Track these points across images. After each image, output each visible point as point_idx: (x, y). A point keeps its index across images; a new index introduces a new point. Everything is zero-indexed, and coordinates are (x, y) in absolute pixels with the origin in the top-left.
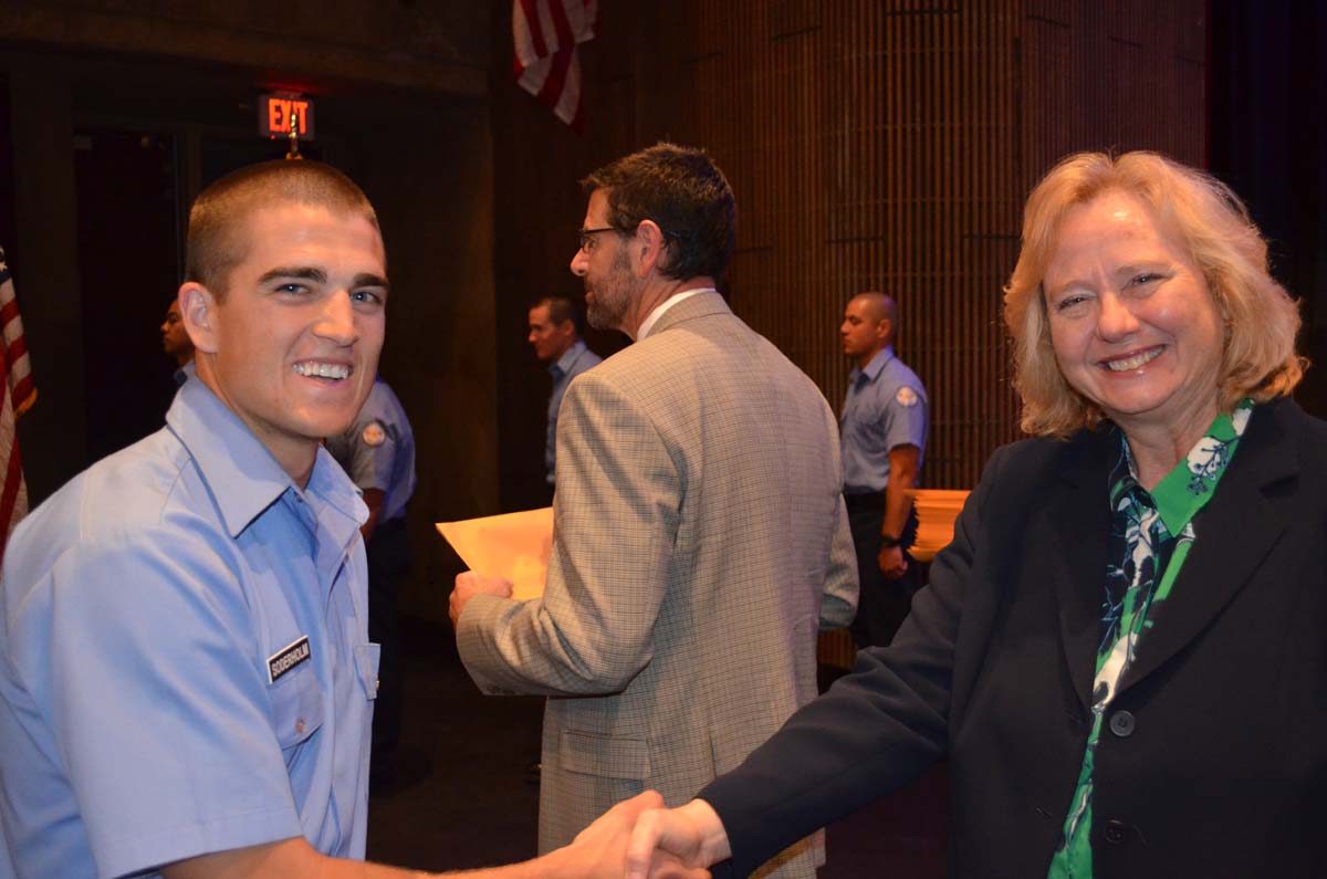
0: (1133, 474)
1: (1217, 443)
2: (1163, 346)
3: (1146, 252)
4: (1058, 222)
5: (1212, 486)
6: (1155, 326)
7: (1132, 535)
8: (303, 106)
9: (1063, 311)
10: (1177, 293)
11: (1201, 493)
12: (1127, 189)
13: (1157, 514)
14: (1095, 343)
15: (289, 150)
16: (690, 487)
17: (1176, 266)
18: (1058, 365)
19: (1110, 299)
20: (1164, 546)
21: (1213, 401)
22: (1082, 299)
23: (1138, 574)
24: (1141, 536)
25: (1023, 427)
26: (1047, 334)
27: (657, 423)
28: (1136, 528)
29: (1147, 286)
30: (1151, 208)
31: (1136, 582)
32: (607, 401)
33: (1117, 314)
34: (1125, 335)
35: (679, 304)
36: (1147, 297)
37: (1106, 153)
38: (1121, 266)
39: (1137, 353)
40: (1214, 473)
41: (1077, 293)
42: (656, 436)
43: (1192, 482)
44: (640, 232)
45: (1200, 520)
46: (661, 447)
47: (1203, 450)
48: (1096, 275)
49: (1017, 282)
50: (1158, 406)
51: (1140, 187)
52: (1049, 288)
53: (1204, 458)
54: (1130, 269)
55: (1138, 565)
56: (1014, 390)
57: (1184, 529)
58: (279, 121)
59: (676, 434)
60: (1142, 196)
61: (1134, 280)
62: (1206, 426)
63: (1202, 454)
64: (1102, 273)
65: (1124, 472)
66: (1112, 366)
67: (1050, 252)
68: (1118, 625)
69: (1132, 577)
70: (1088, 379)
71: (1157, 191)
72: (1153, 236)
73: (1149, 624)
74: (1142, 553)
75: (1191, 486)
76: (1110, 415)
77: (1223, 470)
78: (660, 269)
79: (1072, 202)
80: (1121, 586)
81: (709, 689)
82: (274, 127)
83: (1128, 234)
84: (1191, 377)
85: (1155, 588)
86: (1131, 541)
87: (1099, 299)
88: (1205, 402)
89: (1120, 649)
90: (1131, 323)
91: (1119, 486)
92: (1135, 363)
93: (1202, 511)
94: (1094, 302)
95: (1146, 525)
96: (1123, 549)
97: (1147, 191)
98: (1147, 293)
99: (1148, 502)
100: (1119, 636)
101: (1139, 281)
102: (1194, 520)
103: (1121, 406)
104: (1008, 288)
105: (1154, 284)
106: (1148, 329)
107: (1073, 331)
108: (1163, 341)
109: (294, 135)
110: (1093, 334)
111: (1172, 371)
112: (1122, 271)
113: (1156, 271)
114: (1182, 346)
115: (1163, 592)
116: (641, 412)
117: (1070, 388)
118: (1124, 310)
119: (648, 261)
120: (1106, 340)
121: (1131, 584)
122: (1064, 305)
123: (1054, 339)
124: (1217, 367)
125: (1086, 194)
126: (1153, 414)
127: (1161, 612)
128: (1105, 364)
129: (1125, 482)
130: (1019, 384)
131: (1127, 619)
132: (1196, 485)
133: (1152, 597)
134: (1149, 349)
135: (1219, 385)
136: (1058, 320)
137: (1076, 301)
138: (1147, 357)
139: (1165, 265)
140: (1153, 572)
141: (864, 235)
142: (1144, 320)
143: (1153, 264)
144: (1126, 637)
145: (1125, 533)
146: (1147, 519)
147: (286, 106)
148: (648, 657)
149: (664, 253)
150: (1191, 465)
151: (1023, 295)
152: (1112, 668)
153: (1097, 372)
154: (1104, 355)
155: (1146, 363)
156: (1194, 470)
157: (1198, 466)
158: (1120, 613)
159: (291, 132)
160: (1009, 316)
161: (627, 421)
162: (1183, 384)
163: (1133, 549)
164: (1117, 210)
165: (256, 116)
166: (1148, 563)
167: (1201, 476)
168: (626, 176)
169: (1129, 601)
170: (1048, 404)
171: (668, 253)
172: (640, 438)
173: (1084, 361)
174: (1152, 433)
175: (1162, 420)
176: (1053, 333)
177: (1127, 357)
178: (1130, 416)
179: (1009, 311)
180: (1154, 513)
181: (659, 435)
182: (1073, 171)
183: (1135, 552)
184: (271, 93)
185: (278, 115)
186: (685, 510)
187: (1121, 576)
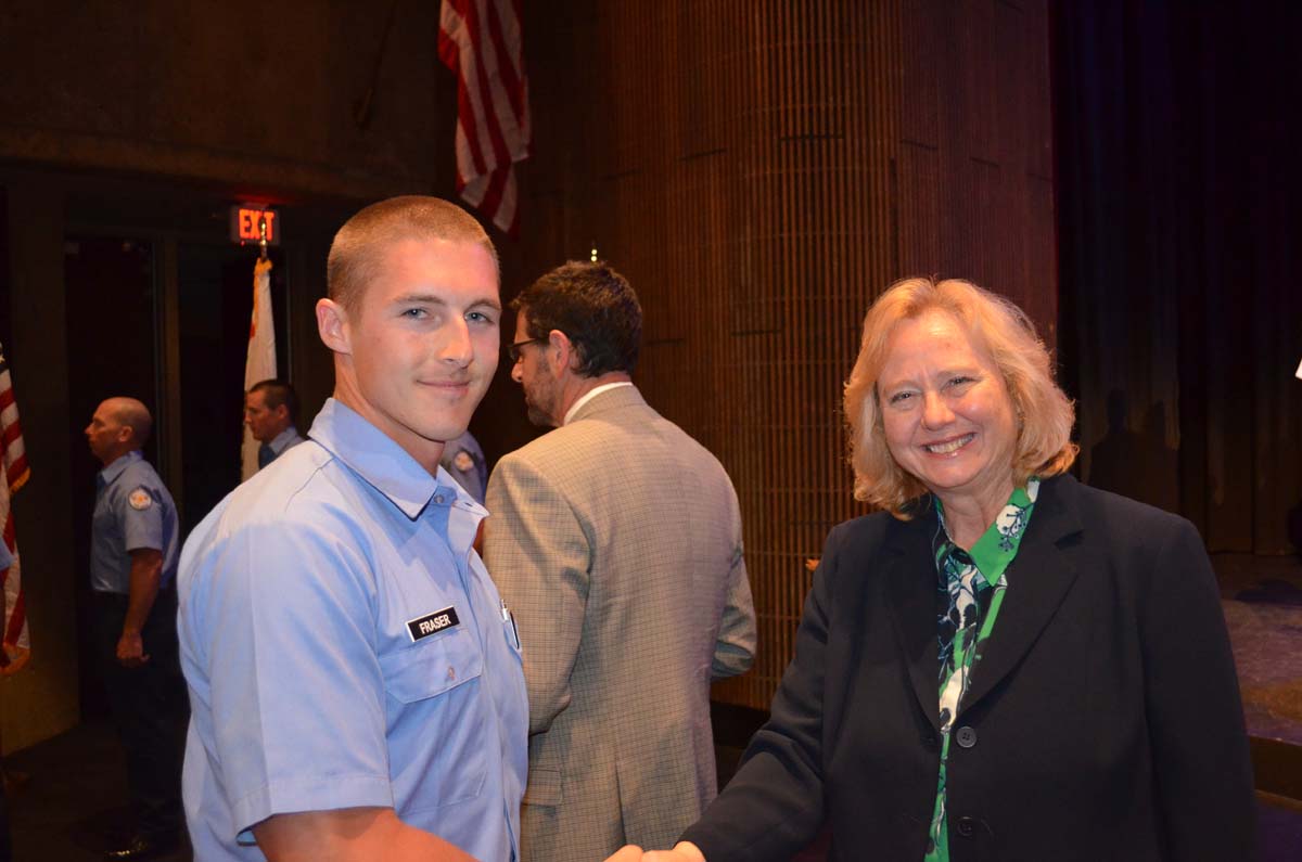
0: (951, 539)
1: (1018, 510)
2: (972, 434)
3: (960, 361)
4: (892, 332)
5: (1016, 545)
6: (967, 419)
7: (954, 588)
8: (269, 216)
9: (894, 404)
10: (983, 394)
11: (1010, 550)
12: (945, 309)
13: (976, 569)
14: (919, 430)
15: (260, 256)
16: (598, 553)
17: (983, 372)
18: (887, 446)
19: (932, 395)
20: (983, 595)
21: (1009, 478)
22: (909, 395)
23: (963, 619)
24: (963, 587)
25: (856, 496)
26: (880, 422)
27: (570, 498)
28: (957, 582)
29: (960, 388)
30: (964, 325)
31: (962, 626)
32: (527, 479)
33: (937, 409)
34: (944, 425)
35: (598, 396)
36: (960, 396)
37: (929, 279)
38: (942, 369)
39: (953, 439)
40: (1017, 534)
41: (906, 390)
42: (569, 510)
43: (1001, 541)
44: (552, 340)
45: (1010, 571)
46: (573, 518)
47: (1008, 515)
48: (921, 378)
49: (855, 380)
50: (967, 482)
51: (956, 308)
52: (883, 384)
53: (1009, 522)
54: (949, 373)
55: (962, 612)
56: (850, 466)
57: (1000, 579)
58: (248, 229)
59: (585, 508)
60: (957, 315)
61: (951, 381)
62: (1006, 497)
63: (1007, 519)
64: (926, 375)
65: (943, 538)
66: (932, 449)
67: (883, 357)
68: (951, 661)
69: (957, 621)
70: (913, 459)
71: (968, 311)
72: (967, 347)
73: (979, 657)
74: (964, 601)
75: (1002, 545)
76: (931, 488)
77: (1022, 531)
78: (572, 369)
79: (903, 318)
80: (950, 630)
81: (616, 728)
82: (243, 234)
83: (947, 345)
84: (993, 460)
85: (978, 629)
86: (954, 593)
87: (923, 395)
88: (1003, 479)
89: (955, 680)
90: (949, 416)
91: (943, 549)
92: (951, 447)
93: (1012, 564)
94: (919, 398)
95: (969, 578)
96: (946, 601)
97: (961, 311)
98: (962, 392)
99: (967, 560)
100: (953, 669)
101: (955, 383)
102: (1006, 572)
103: (938, 482)
104: (848, 383)
105: (966, 385)
106: (961, 420)
107: (902, 421)
108: (972, 431)
109: (264, 242)
110: (918, 422)
111: (979, 454)
112: (941, 374)
113: (968, 375)
114: (987, 434)
115: (986, 631)
116: (556, 489)
117: (898, 465)
118: (944, 405)
119: (561, 364)
120: (929, 428)
121: (958, 627)
122: (895, 399)
123: (887, 426)
124: (1013, 452)
125: (913, 310)
126: (966, 487)
127: (987, 647)
128: (927, 448)
129: (947, 546)
130: (854, 461)
131: (958, 655)
132: (1004, 543)
133: (976, 637)
134: (961, 437)
135: (1014, 466)
136: (889, 411)
137: (904, 396)
138: (960, 442)
139: (975, 371)
140: (976, 615)
141: (764, 329)
142: (957, 413)
143: (966, 370)
144: (960, 670)
145: (947, 588)
146: (967, 575)
147: (255, 216)
148: (565, 699)
149: (574, 354)
150: (1000, 528)
151: (860, 390)
152: (951, 695)
153: (921, 454)
154: (927, 440)
155: (959, 448)
156: (1002, 532)
157: (1005, 528)
158: (951, 651)
159: (261, 239)
160: (848, 407)
161: (541, 496)
162: (987, 463)
163: (956, 599)
164: (936, 325)
165: (227, 225)
166: (969, 609)
167: (1007, 536)
168: (539, 294)
169: (958, 641)
170: (878, 477)
171: (577, 355)
172: (555, 510)
173: (909, 444)
174: (962, 502)
175: (971, 492)
176: (886, 422)
177: (945, 442)
178: (945, 489)
179: (848, 402)
180: (973, 569)
181: (571, 508)
182: (903, 293)
183: (958, 602)
184: (241, 204)
185: (247, 224)
186: (594, 573)
187: (948, 622)
